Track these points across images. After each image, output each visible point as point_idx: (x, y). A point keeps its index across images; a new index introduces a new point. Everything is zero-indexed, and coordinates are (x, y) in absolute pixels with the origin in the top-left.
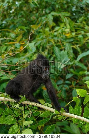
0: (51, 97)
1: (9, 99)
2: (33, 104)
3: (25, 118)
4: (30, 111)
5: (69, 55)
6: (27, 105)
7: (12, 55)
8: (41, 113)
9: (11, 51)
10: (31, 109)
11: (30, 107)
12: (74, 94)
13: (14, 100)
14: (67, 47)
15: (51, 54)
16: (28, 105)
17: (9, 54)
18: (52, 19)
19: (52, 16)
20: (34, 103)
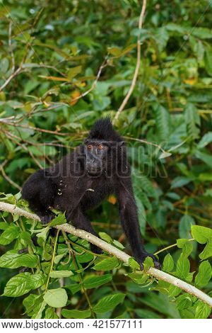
0: (126, 226)
1: (27, 212)
2: (81, 233)
3: (56, 263)
4: (71, 250)
5: (191, 133)
6: (65, 235)
7: (49, 107)
8: (95, 257)
9: (50, 98)
10: (73, 244)
11: (72, 238)
12: (184, 226)
13: (36, 217)
14: (189, 112)
15: (144, 119)
16: (67, 234)
17: (43, 104)
18: (167, 38)
19: (166, 32)
20: (84, 232)
